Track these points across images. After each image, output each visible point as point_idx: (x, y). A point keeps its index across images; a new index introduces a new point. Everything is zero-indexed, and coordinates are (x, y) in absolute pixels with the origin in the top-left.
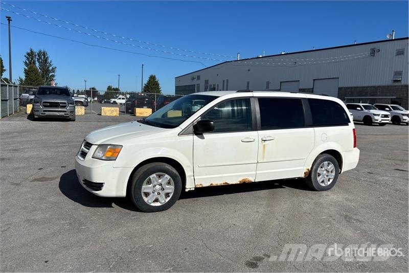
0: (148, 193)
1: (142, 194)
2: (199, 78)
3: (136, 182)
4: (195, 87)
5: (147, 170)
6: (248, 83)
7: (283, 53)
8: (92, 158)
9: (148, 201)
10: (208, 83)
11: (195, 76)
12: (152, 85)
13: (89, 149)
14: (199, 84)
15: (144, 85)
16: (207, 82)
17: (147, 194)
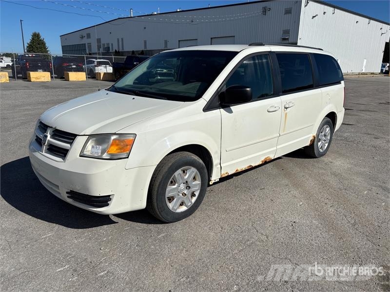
0: (172, 197)
1: (167, 199)
2: (89, 36)
3: (159, 185)
4: (85, 46)
5: (171, 166)
6: (145, 42)
7: (178, 10)
8: (80, 156)
9: (173, 208)
10: (100, 43)
11: (84, 33)
12: (37, 44)
13: (71, 144)
14: (90, 43)
15: (26, 45)
16: (99, 40)
17: (171, 199)
